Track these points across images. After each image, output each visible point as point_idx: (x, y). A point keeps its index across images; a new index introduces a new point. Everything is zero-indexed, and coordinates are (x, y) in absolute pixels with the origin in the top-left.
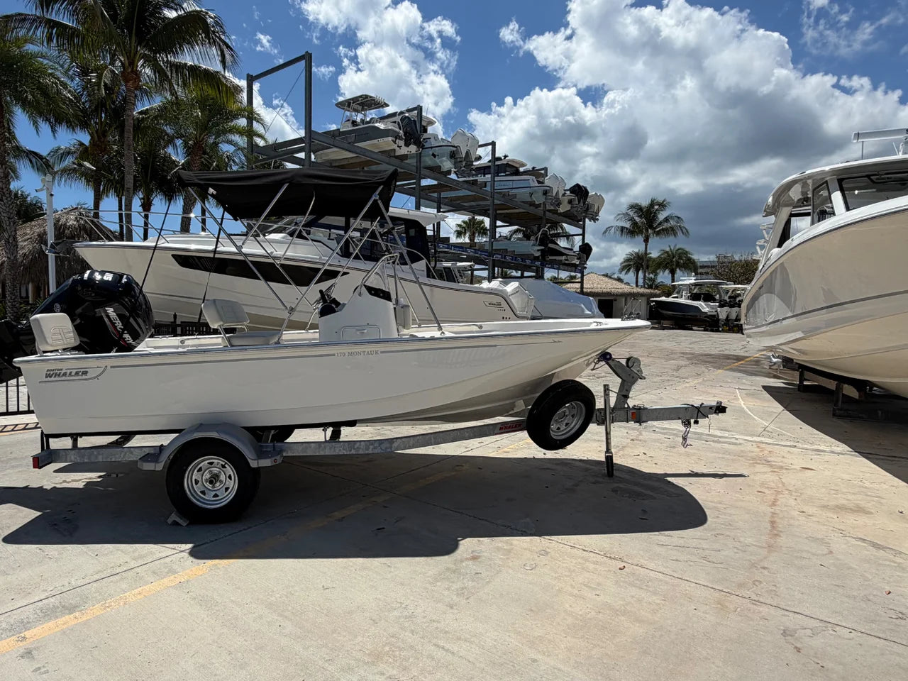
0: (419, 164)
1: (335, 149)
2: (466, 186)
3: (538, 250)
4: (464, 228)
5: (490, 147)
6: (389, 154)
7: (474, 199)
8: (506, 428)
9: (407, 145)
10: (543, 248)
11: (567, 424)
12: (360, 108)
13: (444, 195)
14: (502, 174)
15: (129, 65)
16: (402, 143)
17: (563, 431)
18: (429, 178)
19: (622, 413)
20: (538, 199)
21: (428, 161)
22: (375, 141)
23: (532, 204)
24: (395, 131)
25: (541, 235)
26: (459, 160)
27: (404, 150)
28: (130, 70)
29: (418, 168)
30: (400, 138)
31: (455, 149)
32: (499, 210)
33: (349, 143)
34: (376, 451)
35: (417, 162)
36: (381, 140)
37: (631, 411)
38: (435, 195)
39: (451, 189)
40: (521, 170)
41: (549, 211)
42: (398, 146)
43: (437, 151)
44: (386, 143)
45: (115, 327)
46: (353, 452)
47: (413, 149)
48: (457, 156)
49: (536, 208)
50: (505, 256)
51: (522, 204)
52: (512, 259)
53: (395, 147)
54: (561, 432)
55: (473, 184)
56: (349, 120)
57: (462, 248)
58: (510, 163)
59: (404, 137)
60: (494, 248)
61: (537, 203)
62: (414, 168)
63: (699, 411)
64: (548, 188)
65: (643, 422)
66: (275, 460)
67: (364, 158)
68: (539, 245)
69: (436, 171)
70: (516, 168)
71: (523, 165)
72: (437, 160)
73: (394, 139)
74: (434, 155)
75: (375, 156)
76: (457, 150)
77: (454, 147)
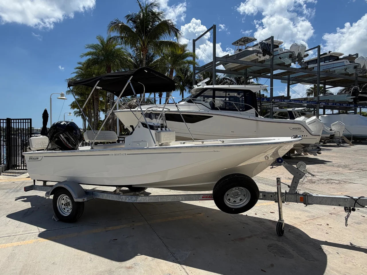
0: (272, 64)
1: (230, 64)
2: (301, 70)
3: (351, 99)
4: (312, 91)
5: (317, 49)
6: (255, 61)
7: (310, 76)
8: (207, 197)
9: (264, 55)
10: (355, 97)
11: (241, 200)
12: (243, 43)
13: (291, 76)
14: (327, 61)
15: (143, 46)
16: (261, 55)
17: (238, 203)
18: (279, 69)
19: (293, 197)
20: (351, 71)
21: (277, 61)
22: (248, 57)
23: (347, 74)
24: (258, 50)
25: (353, 90)
26: (294, 58)
27: (263, 58)
28: (143, 47)
29: (272, 65)
30: (261, 53)
31: (291, 53)
32: (327, 79)
33: (234, 59)
34: (129, 201)
35: (271, 63)
36: (250, 56)
37: (300, 196)
38: (287, 77)
39: (294, 73)
40: (341, 57)
41: (359, 77)
42: (259, 57)
43: (282, 56)
44: (253, 57)
45: (65, 142)
46: (120, 200)
47: (267, 57)
48: (292, 57)
49: (350, 76)
50: (328, 103)
51: (340, 75)
52: (333, 105)
53: (258, 57)
54: (236, 204)
55: (305, 69)
56: (237, 50)
57: (299, 101)
58: (331, 55)
59: (262, 52)
60: (320, 100)
61: (350, 73)
62: (270, 66)
63: (356, 202)
64: (358, 65)
65: (308, 204)
66: (84, 200)
67: (244, 65)
68: (352, 96)
69: (282, 65)
70: (337, 57)
71: (341, 54)
72: (282, 60)
73: (257, 54)
74: (280, 58)
75: (248, 63)
76: (293, 54)
77: (291, 52)
